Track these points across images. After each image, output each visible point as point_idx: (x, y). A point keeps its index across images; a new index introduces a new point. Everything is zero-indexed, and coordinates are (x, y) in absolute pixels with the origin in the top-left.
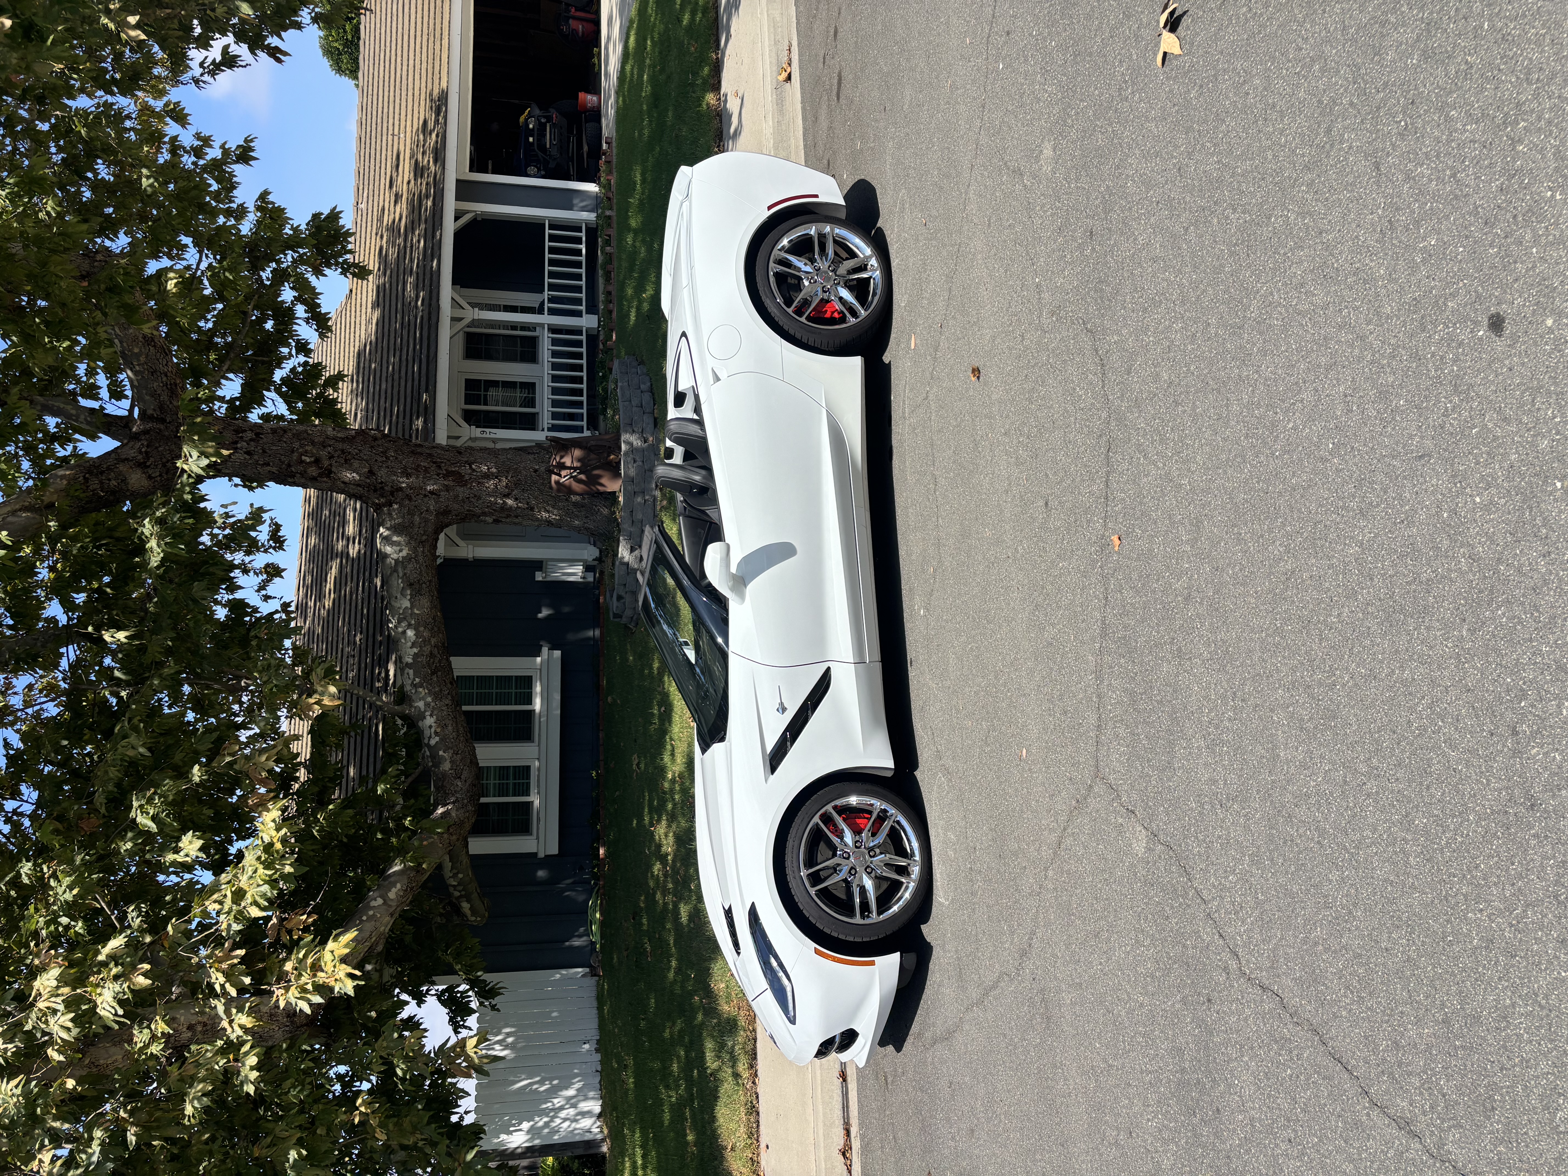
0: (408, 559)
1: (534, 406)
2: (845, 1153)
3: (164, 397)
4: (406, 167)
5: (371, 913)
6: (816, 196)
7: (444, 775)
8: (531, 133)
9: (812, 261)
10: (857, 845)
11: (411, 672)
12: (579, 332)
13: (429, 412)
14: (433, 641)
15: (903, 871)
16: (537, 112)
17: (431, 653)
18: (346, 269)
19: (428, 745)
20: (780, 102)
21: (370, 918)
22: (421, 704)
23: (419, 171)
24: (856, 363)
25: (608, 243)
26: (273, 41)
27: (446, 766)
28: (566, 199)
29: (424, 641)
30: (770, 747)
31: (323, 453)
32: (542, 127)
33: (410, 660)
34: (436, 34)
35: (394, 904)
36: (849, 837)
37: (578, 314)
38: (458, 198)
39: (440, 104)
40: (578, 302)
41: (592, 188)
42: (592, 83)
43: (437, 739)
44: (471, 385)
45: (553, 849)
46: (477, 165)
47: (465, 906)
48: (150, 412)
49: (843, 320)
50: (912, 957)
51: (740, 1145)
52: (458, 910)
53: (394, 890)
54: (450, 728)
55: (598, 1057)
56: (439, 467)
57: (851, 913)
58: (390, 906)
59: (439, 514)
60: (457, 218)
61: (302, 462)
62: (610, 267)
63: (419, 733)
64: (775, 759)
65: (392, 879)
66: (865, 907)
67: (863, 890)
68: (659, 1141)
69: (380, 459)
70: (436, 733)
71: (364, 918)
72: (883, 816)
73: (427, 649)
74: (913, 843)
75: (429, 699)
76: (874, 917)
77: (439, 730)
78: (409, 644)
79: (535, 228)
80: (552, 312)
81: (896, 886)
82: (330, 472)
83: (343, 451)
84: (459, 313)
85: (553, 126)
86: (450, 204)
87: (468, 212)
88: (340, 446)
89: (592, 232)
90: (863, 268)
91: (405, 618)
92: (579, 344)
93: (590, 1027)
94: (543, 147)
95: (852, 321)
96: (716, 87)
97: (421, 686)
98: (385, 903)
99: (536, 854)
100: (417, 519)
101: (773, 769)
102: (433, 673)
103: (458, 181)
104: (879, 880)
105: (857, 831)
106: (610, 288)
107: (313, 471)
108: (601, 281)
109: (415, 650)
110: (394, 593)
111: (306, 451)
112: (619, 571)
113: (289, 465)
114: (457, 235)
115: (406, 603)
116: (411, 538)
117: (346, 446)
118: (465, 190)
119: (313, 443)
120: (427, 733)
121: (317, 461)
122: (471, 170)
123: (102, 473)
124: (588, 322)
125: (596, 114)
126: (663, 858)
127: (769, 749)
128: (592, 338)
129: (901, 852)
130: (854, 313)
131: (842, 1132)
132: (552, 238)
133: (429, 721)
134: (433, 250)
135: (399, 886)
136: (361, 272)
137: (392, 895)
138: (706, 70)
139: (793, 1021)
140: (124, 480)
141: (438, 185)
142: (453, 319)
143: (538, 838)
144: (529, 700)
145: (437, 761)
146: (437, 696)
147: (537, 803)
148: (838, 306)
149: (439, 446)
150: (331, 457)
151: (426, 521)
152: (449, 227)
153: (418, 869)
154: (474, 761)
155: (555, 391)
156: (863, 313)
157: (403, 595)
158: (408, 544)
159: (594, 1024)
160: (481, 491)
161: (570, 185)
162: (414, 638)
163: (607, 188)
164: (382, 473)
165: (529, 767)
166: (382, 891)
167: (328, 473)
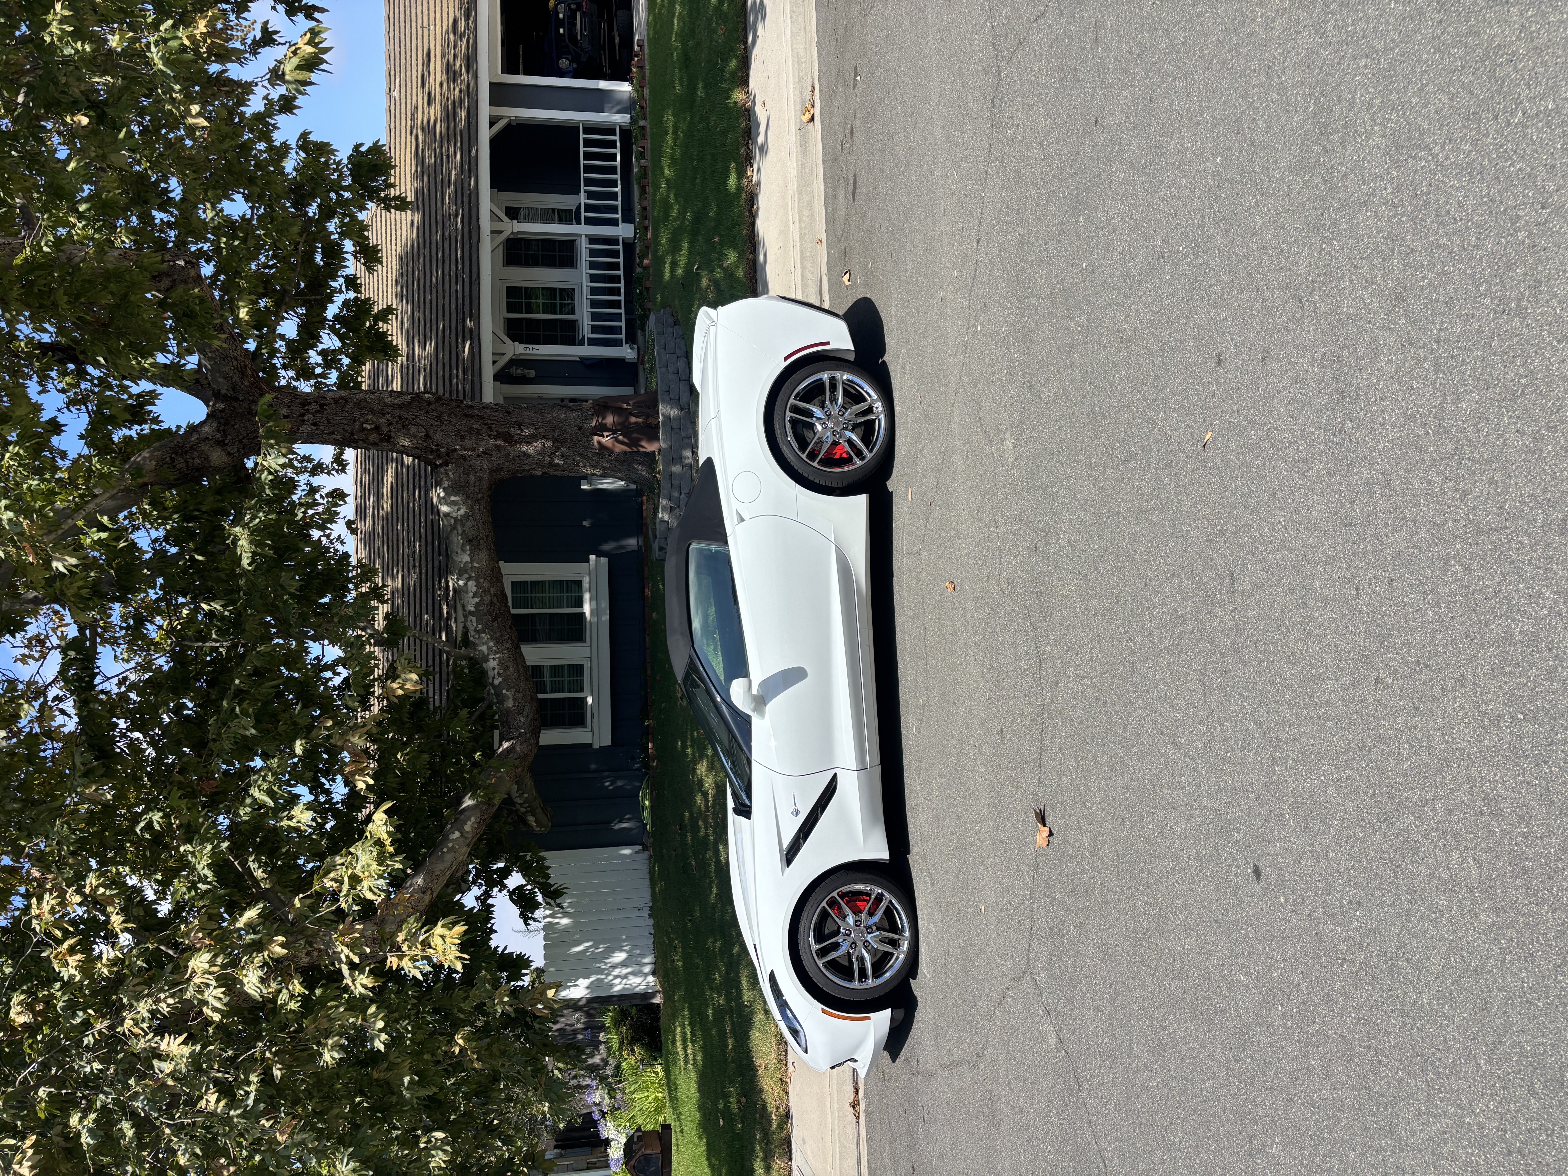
0: (466, 517)
1: (573, 312)
2: (855, 1105)
3: (236, 378)
4: (437, 66)
5: (450, 845)
6: (828, 343)
7: (508, 710)
8: (561, 23)
9: (822, 406)
10: (857, 923)
11: (474, 619)
12: (614, 241)
13: (475, 336)
14: (492, 590)
15: (895, 943)
17: (491, 602)
18: (389, 203)
19: (492, 684)
20: (804, 143)
21: (451, 850)
22: (484, 648)
23: (451, 74)
24: (860, 502)
25: (642, 155)
27: (510, 703)
28: (599, 101)
29: (484, 591)
30: (786, 842)
31: (382, 421)
32: (572, 17)
33: (473, 609)
35: (470, 836)
36: (850, 920)
37: (614, 223)
38: (492, 104)
41: (624, 88)
43: (500, 679)
44: (512, 292)
45: (607, 741)
46: (509, 66)
47: (531, 819)
48: (223, 392)
49: (849, 460)
50: (901, 1013)
51: (772, 1067)
52: (525, 822)
53: (469, 823)
54: (511, 669)
55: (651, 922)
56: (490, 429)
57: (851, 979)
58: (467, 838)
59: (492, 471)
60: (492, 124)
61: (364, 429)
62: (644, 181)
63: (484, 673)
64: (790, 855)
65: (467, 813)
66: (863, 975)
67: (861, 959)
68: (706, 1031)
69: (435, 423)
70: (499, 674)
71: (445, 850)
72: (879, 899)
73: (487, 598)
74: (903, 919)
75: (491, 644)
76: (870, 982)
77: (501, 671)
78: (471, 594)
79: (569, 131)
80: (590, 222)
81: (887, 956)
82: (390, 437)
83: (400, 417)
84: (499, 226)
85: (583, 14)
86: (485, 110)
87: (502, 118)
88: (397, 412)
89: (627, 137)
90: (870, 410)
91: (466, 571)
92: (615, 254)
93: (643, 896)
94: (573, 39)
95: (858, 463)
96: (745, 82)
97: (484, 632)
98: (462, 835)
99: (591, 745)
100: (472, 478)
101: (789, 862)
102: (493, 620)
103: (490, 83)
104: (873, 952)
105: (857, 912)
106: (645, 204)
107: (373, 437)
109: (477, 600)
110: (455, 549)
111: (367, 420)
112: (660, 528)
113: (352, 434)
114: (493, 141)
115: (466, 558)
116: (468, 497)
117: (404, 413)
118: (498, 94)
119: (372, 411)
120: (491, 674)
121: (377, 428)
122: (503, 72)
123: (186, 453)
124: (624, 231)
126: (705, 794)
127: (786, 843)
128: (629, 246)
129: (894, 928)
130: (859, 454)
131: (853, 1090)
132: (588, 143)
133: (492, 663)
134: (470, 166)
135: (473, 819)
137: (467, 828)
138: (733, 64)
139: (805, 1051)
140: (207, 458)
141: (471, 93)
142: (493, 232)
143: (592, 730)
144: (579, 603)
145: (501, 699)
146: (498, 642)
147: (590, 700)
148: (847, 447)
149: (487, 407)
150: (390, 424)
151: (481, 479)
152: (485, 137)
153: (489, 803)
154: (533, 697)
155: (593, 291)
156: (869, 455)
157: (463, 551)
158: (465, 502)
159: (647, 893)
160: (530, 450)
161: (603, 84)
162: (474, 589)
163: (639, 88)
164: (438, 436)
165: (581, 666)
166: (458, 824)
167: (388, 438)
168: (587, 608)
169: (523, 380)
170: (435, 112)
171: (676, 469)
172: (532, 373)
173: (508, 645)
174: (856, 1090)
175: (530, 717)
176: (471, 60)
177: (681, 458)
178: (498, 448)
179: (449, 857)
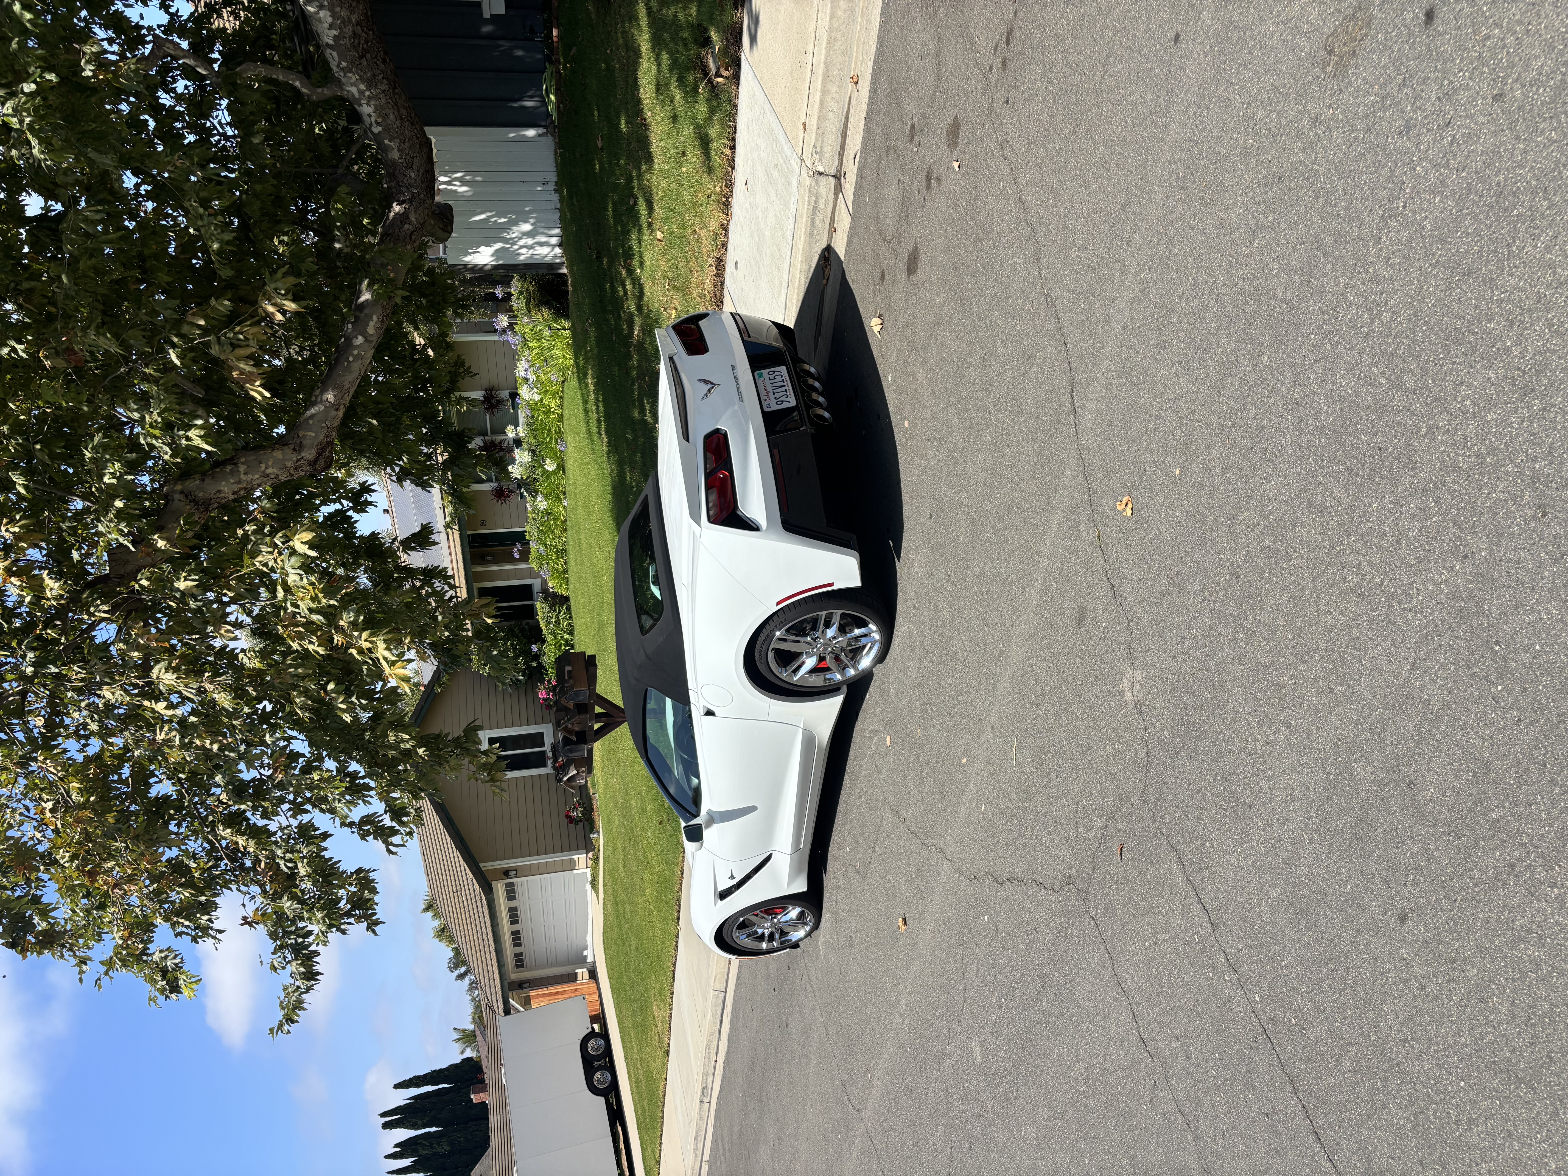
5: (355, 352)
6: (832, 585)
7: (394, 163)
11: (334, 53)
14: (354, 18)
17: (354, 33)
19: (369, 128)
21: (356, 358)
22: (354, 90)
27: (395, 155)
29: (343, 22)
33: (331, 42)
35: (374, 339)
43: (380, 129)
45: (500, 7)
53: (372, 324)
54: (392, 117)
58: (371, 342)
63: (357, 116)
64: (723, 896)
65: (366, 311)
70: (378, 124)
71: (351, 359)
73: (349, 30)
75: (362, 85)
77: (380, 120)
78: (326, 25)
97: (351, 70)
98: (366, 340)
101: (722, 900)
102: (361, 57)
109: (335, 32)
120: (366, 118)
133: (367, 109)
135: (375, 318)
137: (371, 330)
145: (383, 151)
146: (370, 82)
162: (330, 20)
166: (360, 325)
173: (384, 87)
175: (422, 171)
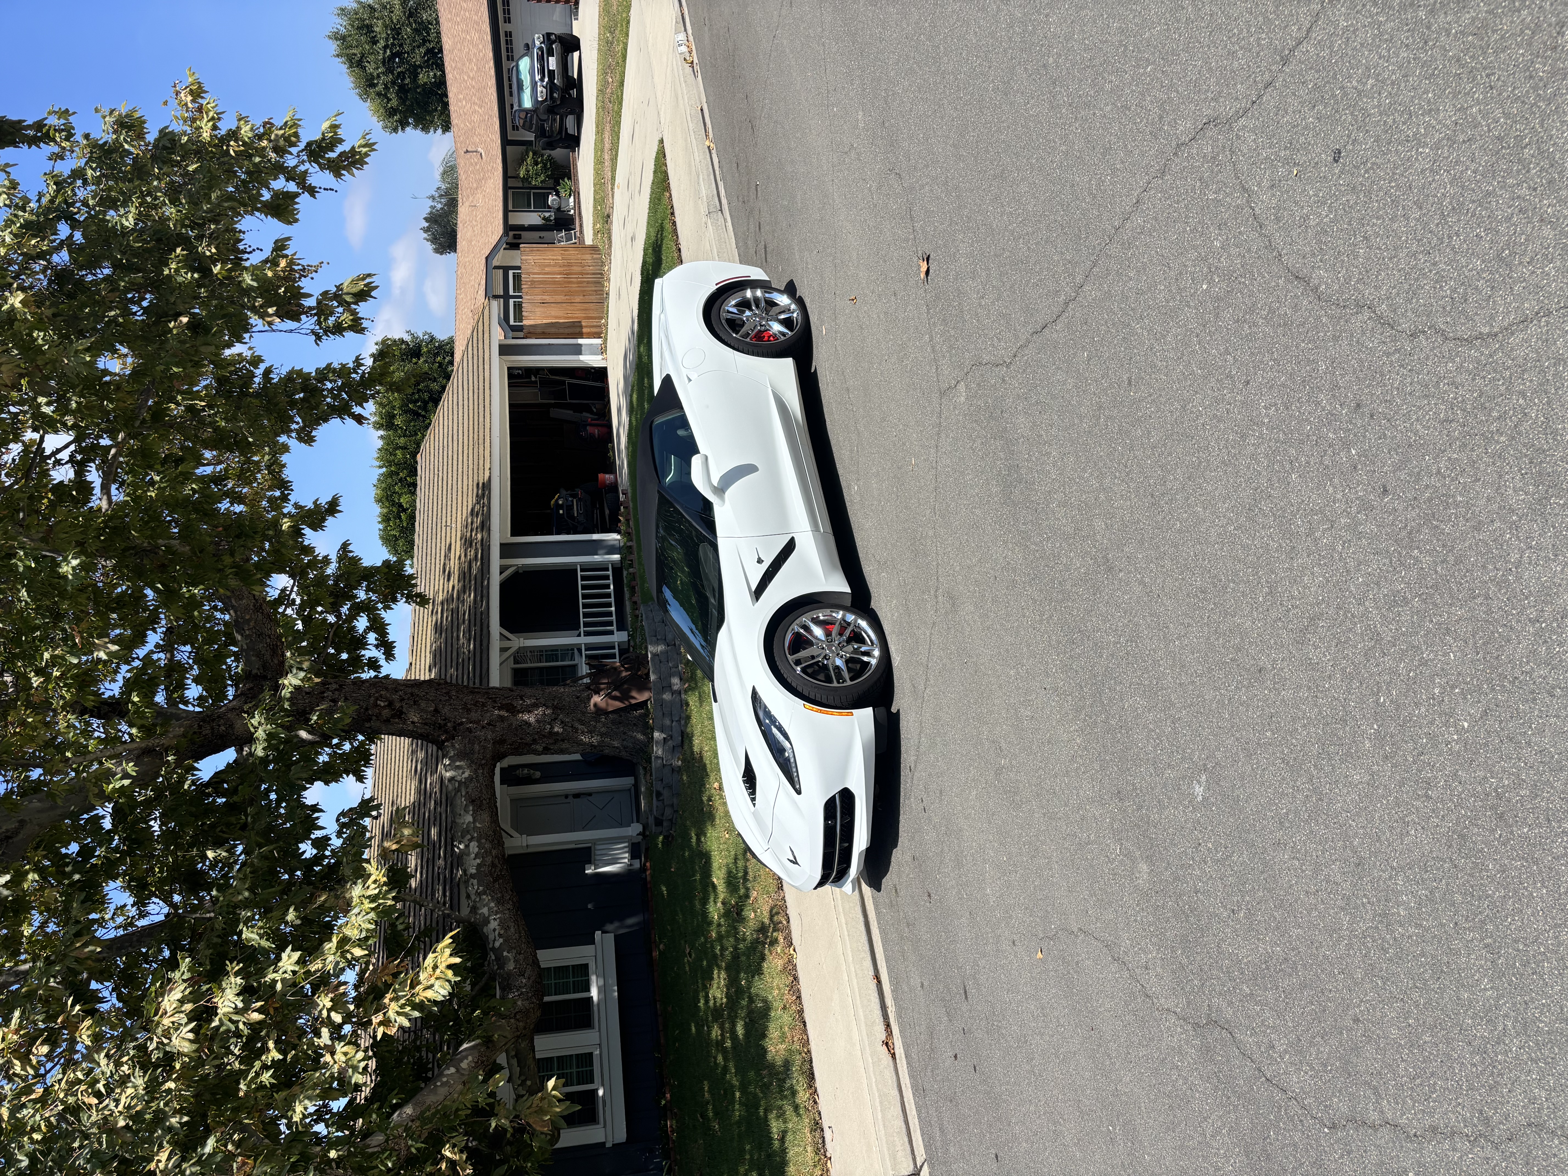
0: (470, 779)
4: (457, 546)
5: (445, 1079)
6: (747, 277)
7: (509, 974)
8: (561, 507)
9: (751, 311)
10: (829, 640)
11: (475, 882)
12: (610, 646)
14: (494, 852)
15: (867, 653)
16: (564, 492)
17: (492, 862)
18: (409, 598)
19: (493, 948)
21: (444, 1084)
22: (485, 911)
23: (468, 543)
24: (788, 361)
26: (357, 410)
27: (511, 966)
28: (594, 547)
29: (486, 852)
31: (395, 697)
32: (570, 504)
33: (474, 871)
34: (480, 440)
35: (466, 1073)
37: (610, 633)
38: (502, 556)
39: (484, 489)
40: (610, 624)
41: (614, 537)
42: (610, 467)
43: (501, 940)
45: (621, 1136)
46: (516, 531)
49: (777, 339)
53: (466, 1061)
54: (512, 929)
56: (495, 702)
57: (828, 680)
58: (463, 1075)
59: (495, 740)
60: (501, 573)
61: (377, 705)
62: (634, 583)
63: (487, 937)
64: (757, 594)
65: (464, 1053)
66: (839, 677)
67: (837, 667)
69: (443, 698)
70: (500, 935)
71: (439, 1084)
72: (847, 623)
73: (489, 860)
74: (872, 638)
75: (492, 905)
76: (848, 683)
77: (502, 932)
78: (473, 856)
79: (569, 573)
80: (588, 634)
82: (402, 713)
83: (412, 694)
84: (507, 644)
85: (579, 500)
86: (496, 561)
87: (511, 566)
88: (409, 690)
89: (618, 570)
90: (786, 311)
91: (468, 832)
94: (572, 517)
95: (783, 339)
97: (484, 893)
98: (458, 1072)
99: (604, 1144)
100: (477, 747)
101: (757, 599)
102: (494, 881)
103: (501, 545)
106: (635, 599)
107: (386, 713)
108: (627, 595)
109: (478, 861)
110: (458, 811)
111: (381, 696)
113: (367, 709)
114: (503, 585)
115: (469, 818)
116: (472, 762)
117: (415, 690)
118: (507, 550)
119: (387, 689)
120: (491, 937)
121: (390, 704)
122: (512, 535)
124: (619, 637)
125: (614, 487)
128: (624, 650)
129: (864, 643)
130: (784, 335)
132: (584, 578)
133: (494, 924)
134: (483, 593)
135: (470, 1058)
136: (422, 600)
137: (464, 1065)
139: (799, 792)
141: (486, 547)
142: (503, 650)
143: (605, 1127)
145: (501, 961)
146: (499, 902)
147: (601, 1090)
149: (493, 691)
150: (402, 700)
151: (485, 748)
152: (495, 580)
153: (488, 1044)
154: (536, 962)
156: (791, 333)
157: (466, 811)
158: (469, 766)
160: (531, 718)
161: (595, 537)
162: (477, 850)
163: (627, 535)
164: (446, 711)
165: (591, 1054)
166: (455, 1063)
167: (401, 712)
168: (594, 993)
169: (529, 781)
170: (454, 580)
171: (667, 696)
172: (538, 774)
173: (509, 906)
174: (888, 1026)
176: (485, 526)
177: (670, 686)
178: (502, 719)
179: (443, 1091)
